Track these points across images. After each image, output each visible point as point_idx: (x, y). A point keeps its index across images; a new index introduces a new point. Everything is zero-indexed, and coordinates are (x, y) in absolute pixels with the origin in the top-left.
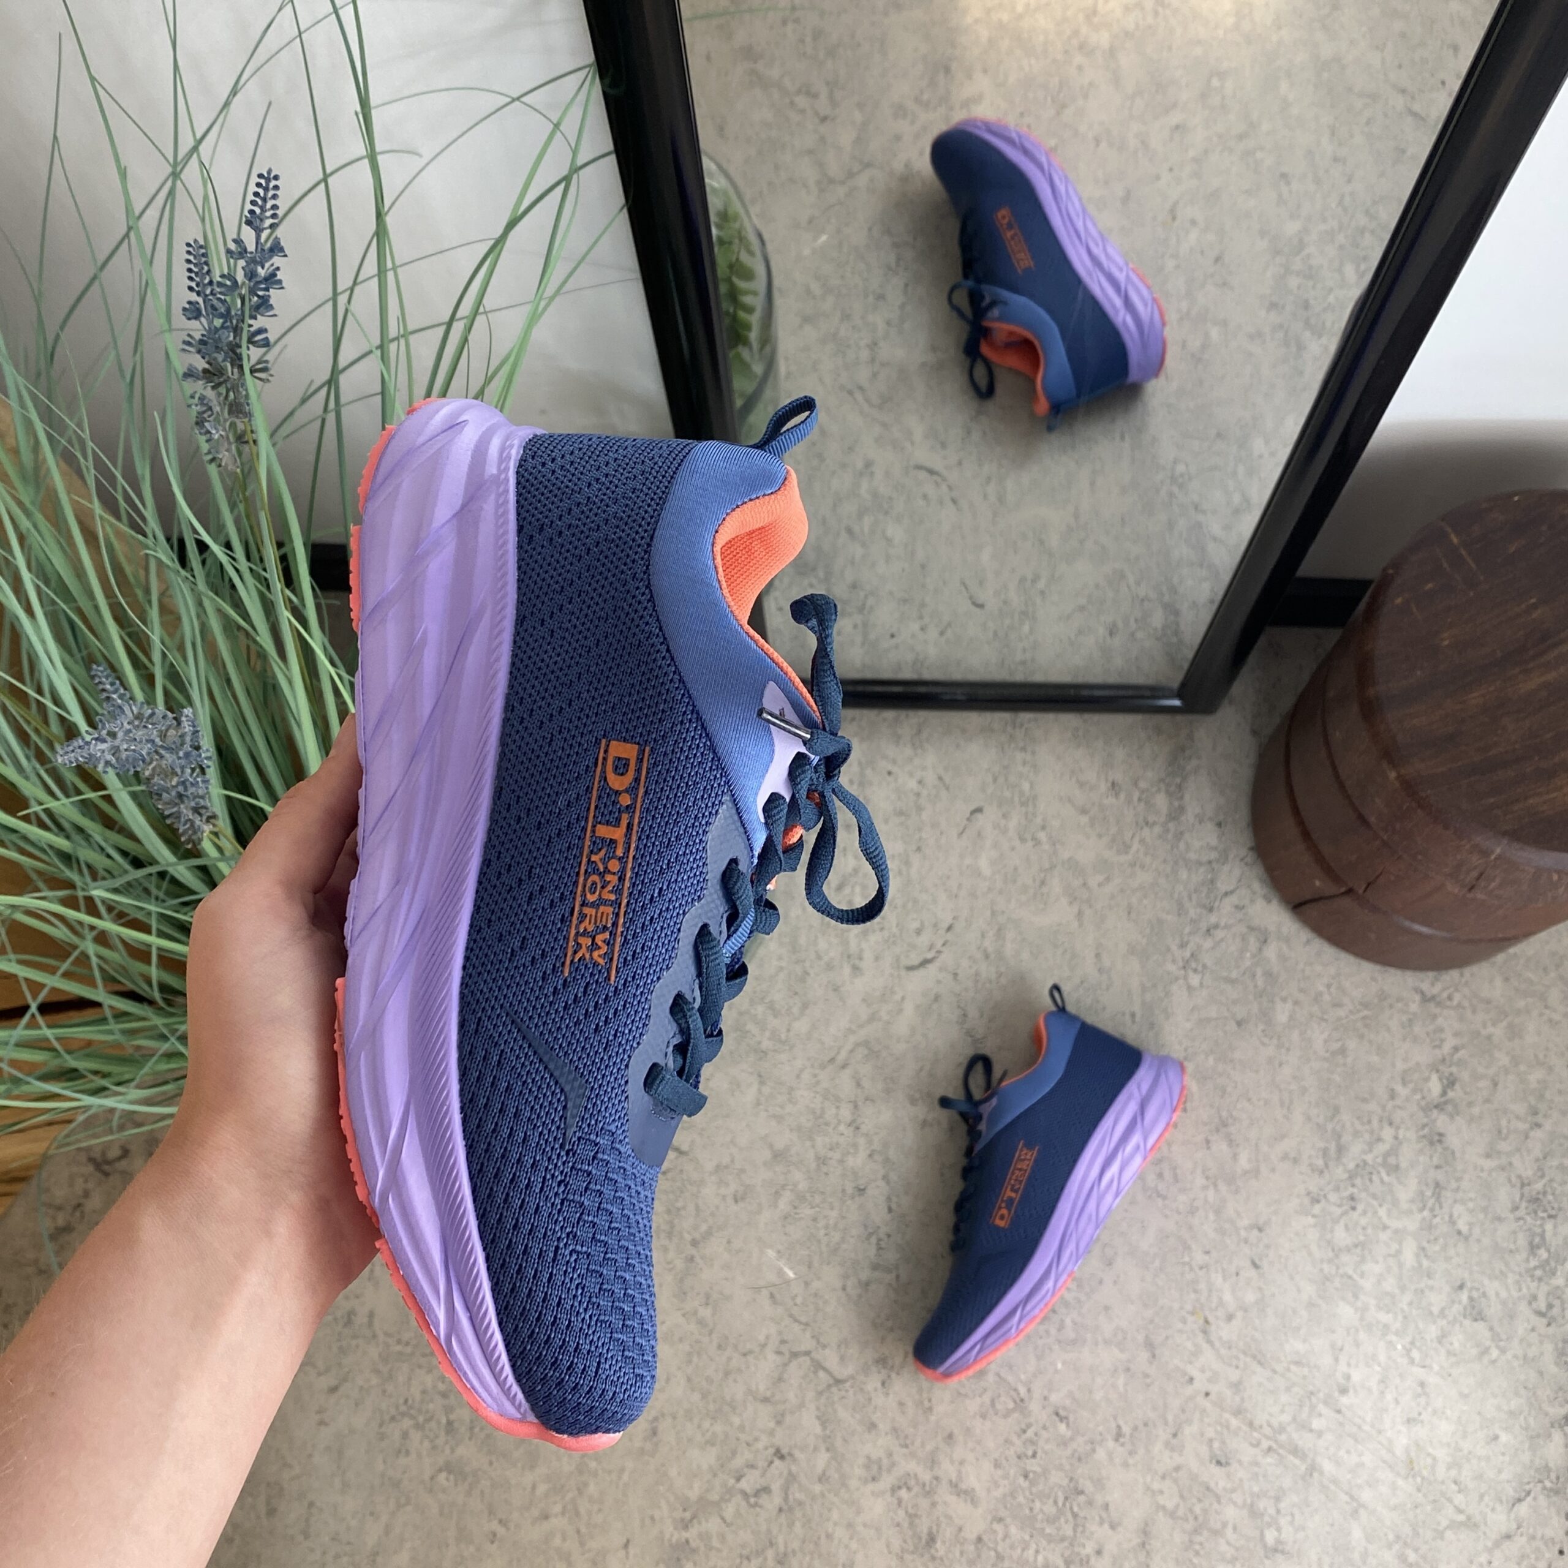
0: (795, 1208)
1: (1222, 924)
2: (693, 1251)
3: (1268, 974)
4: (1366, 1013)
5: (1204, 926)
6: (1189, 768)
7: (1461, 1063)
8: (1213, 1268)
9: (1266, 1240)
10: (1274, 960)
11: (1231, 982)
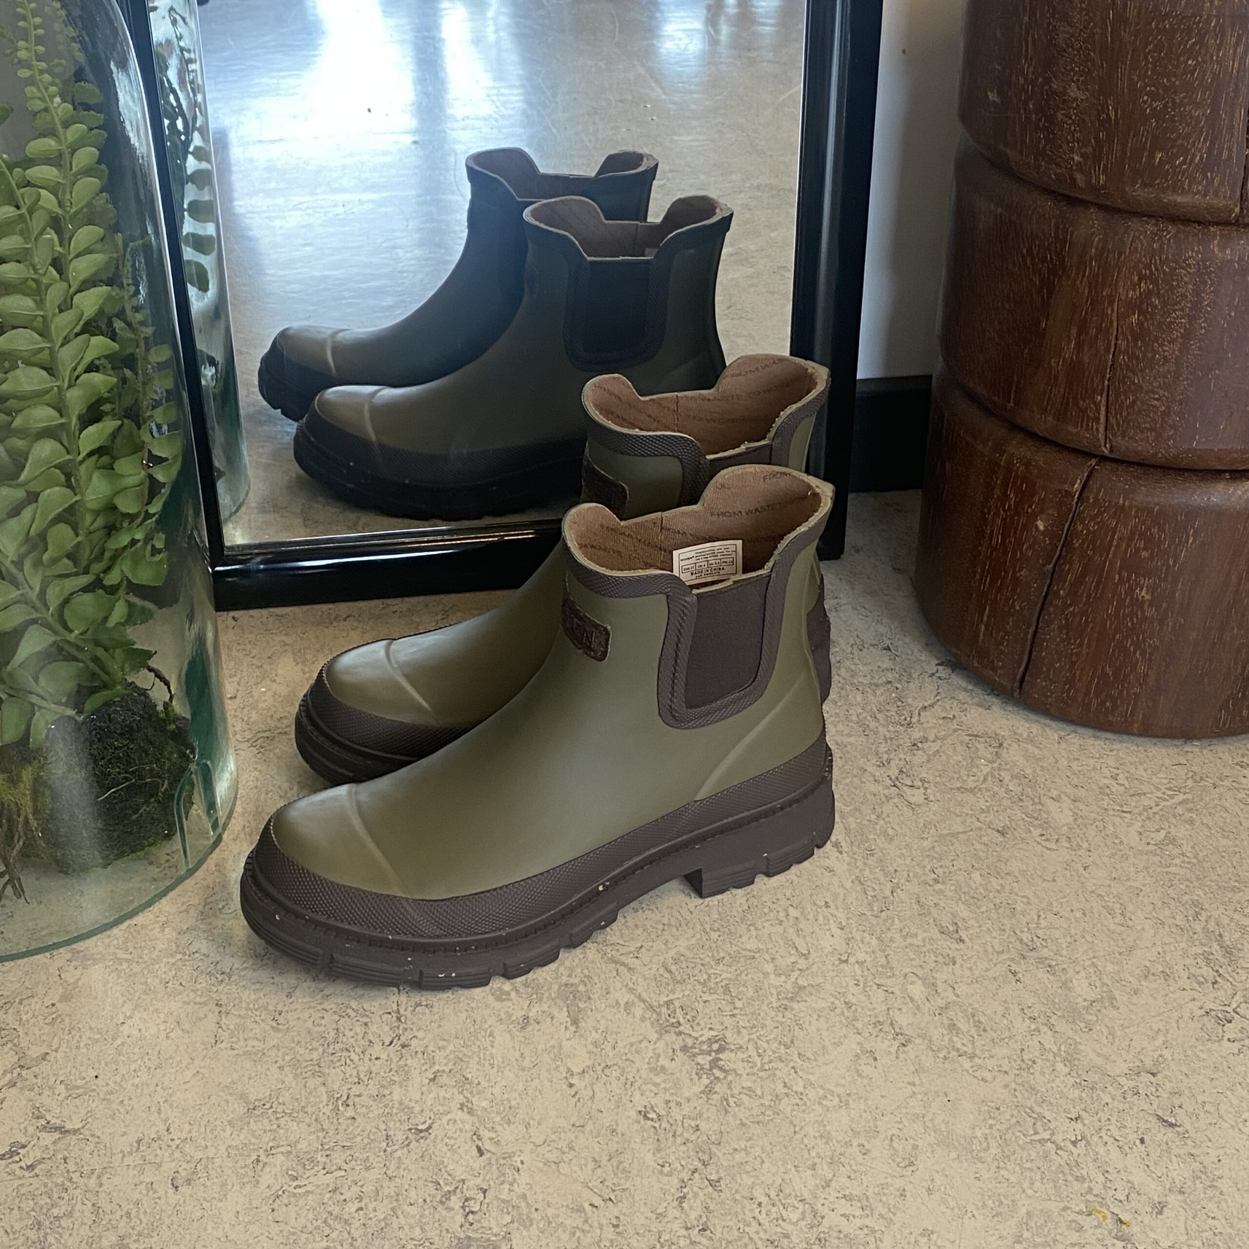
5: (905, 742)
8: (1095, 1138)
9: (1168, 1085)
10: (1021, 761)
11: (971, 790)
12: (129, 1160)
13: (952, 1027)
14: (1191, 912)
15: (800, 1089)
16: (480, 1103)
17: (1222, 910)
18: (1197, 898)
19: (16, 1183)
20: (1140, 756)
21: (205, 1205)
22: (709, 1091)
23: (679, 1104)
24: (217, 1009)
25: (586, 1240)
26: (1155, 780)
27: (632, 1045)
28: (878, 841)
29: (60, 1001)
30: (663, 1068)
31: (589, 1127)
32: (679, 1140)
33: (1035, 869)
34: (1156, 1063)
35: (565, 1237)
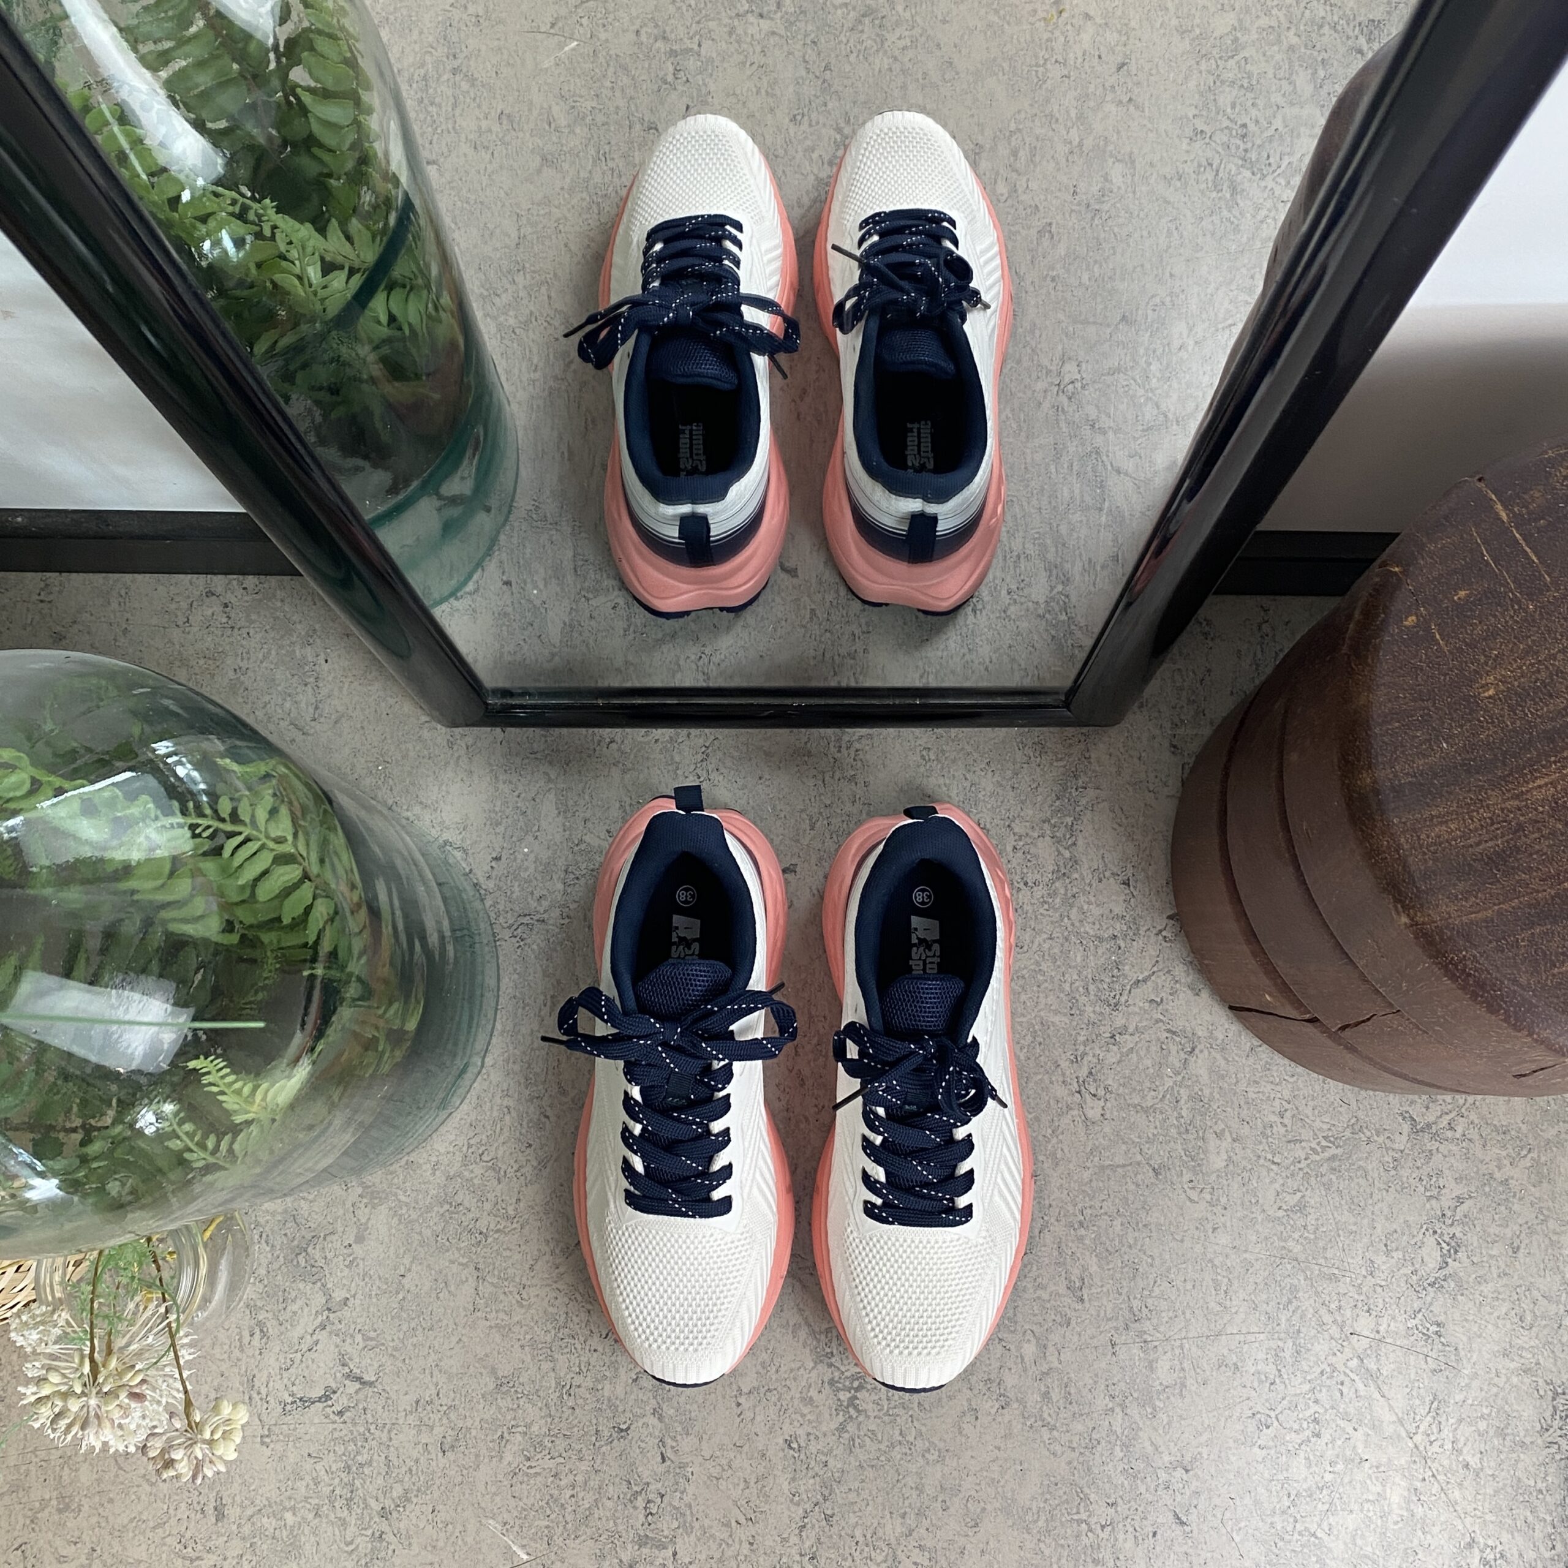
0: (528, 1459)
1: (1131, 1029)
2: (384, 1526)
3: (1196, 1098)
4: (1333, 1151)
5: (1106, 1031)
6: (1083, 802)
7: (1467, 1220)
8: (1121, 1525)
9: (1195, 1484)
10: (1205, 1078)
11: (1146, 1111)
12: (411, 1419)
13: (1046, 1395)
14: (1285, 1299)
15: (911, 1439)
16: (668, 1411)
17: (1312, 1301)
18: (1296, 1282)
19: (331, 1427)
20: (1317, 1087)
21: (465, 1472)
22: (842, 1428)
23: (817, 1438)
24: (475, 1274)
25: (729, 1553)
26: (1318, 1124)
27: (792, 1370)
28: (1046, 1165)
29: (356, 1242)
30: (811, 1398)
31: (746, 1448)
32: (811, 1473)
33: (1170, 1223)
34: (1194, 1459)
35: (714, 1547)
